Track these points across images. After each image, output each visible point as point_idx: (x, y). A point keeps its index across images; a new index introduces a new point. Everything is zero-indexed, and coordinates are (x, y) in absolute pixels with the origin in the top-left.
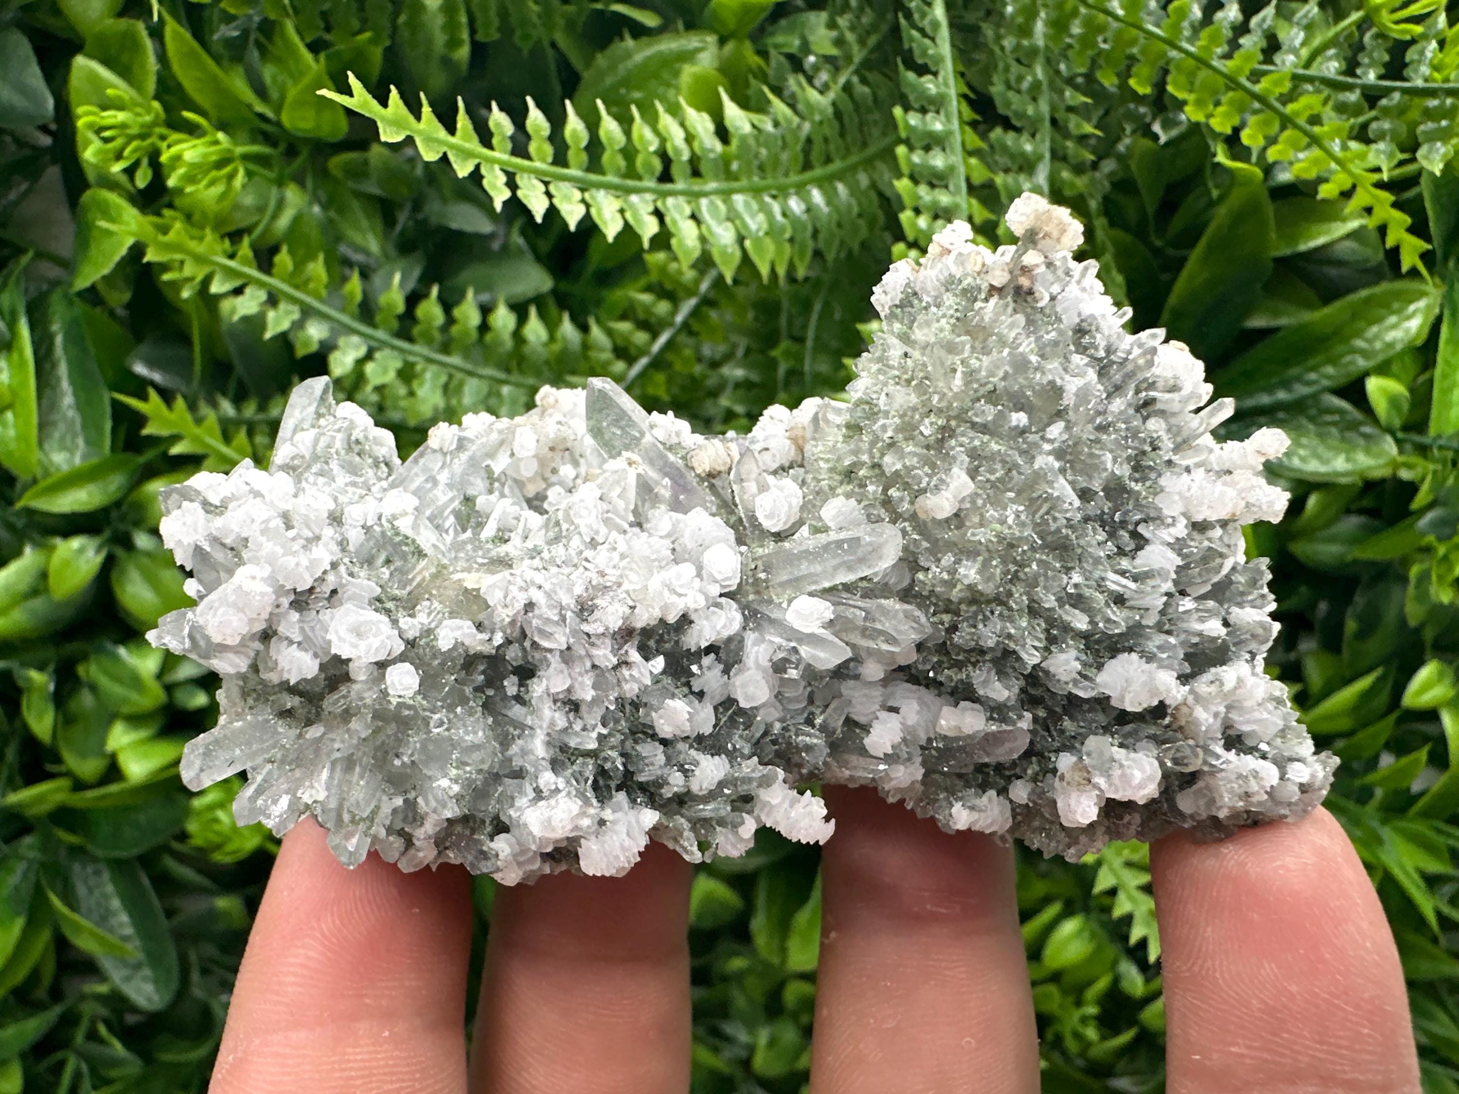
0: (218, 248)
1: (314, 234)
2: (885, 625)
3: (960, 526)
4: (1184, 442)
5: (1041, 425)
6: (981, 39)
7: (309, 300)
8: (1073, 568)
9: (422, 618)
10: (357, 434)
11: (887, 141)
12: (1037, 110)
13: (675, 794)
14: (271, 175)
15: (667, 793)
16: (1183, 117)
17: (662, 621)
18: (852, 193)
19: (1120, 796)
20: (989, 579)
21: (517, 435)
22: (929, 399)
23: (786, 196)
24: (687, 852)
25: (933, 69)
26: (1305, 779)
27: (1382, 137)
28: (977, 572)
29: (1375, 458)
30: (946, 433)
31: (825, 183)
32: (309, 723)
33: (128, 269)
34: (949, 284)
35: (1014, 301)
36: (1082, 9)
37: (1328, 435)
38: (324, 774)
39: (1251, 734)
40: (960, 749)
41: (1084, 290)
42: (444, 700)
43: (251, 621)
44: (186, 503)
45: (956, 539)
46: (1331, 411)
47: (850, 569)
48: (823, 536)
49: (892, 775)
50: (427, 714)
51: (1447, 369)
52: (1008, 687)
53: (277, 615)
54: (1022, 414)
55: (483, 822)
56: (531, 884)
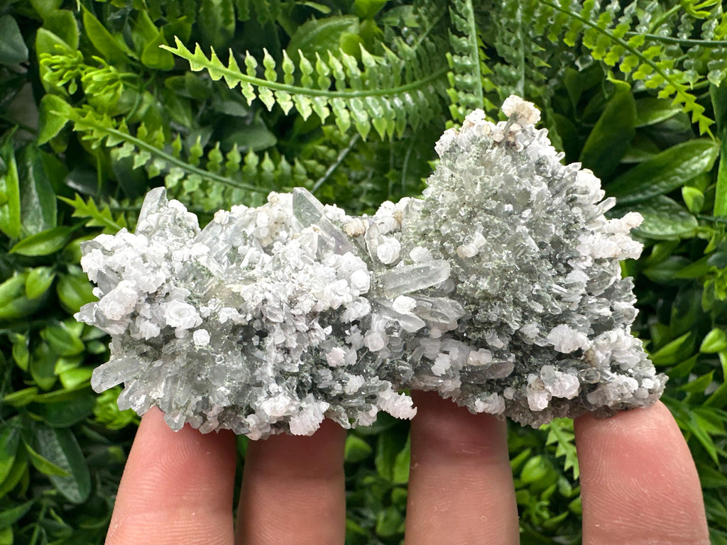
0: (110, 124)
1: (158, 117)
2: (442, 310)
3: (479, 261)
4: (591, 219)
5: (520, 210)
6: (490, 19)
7: (155, 149)
8: (535, 282)
9: (211, 307)
10: (178, 216)
11: (443, 70)
12: (518, 54)
13: (337, 394)
14: (137, 88)
15: (333, 394)
16: (591, 58)
17: (331, 308)
18: (426, 96)
19: (559, 395)
20: (493, 287)
21: (258, 216)
22: (464, 198)
23: (393, 97)
24: (343, 423)
25: (466, 34)
26: (651, 387)
27: (690, 67)
28: (488, 284)
29: (687, 228)
30: (472, 215)
31: (412, 91)
32: (155, 359)
33: (65, 134)
34: (474, 140)
35: (506, 149)
36: (541, 5)
37: (664, 216)
38: (163, 385)
39: (625, 364)
40: (480, 372)
41: (541, 143)
42: (222, 348)
43: (126, 309)
44: (94, 250)
45: (477, 267)
46: (665, 204)
47: (425, 282)
48: (411, 266)
49: (446, 385)
50: (214, 354)
51: (722, 183)
52: (503, 341)
53: (139, 305)
54: (510, 205)
55: (242, 408)
56: (266, 439)
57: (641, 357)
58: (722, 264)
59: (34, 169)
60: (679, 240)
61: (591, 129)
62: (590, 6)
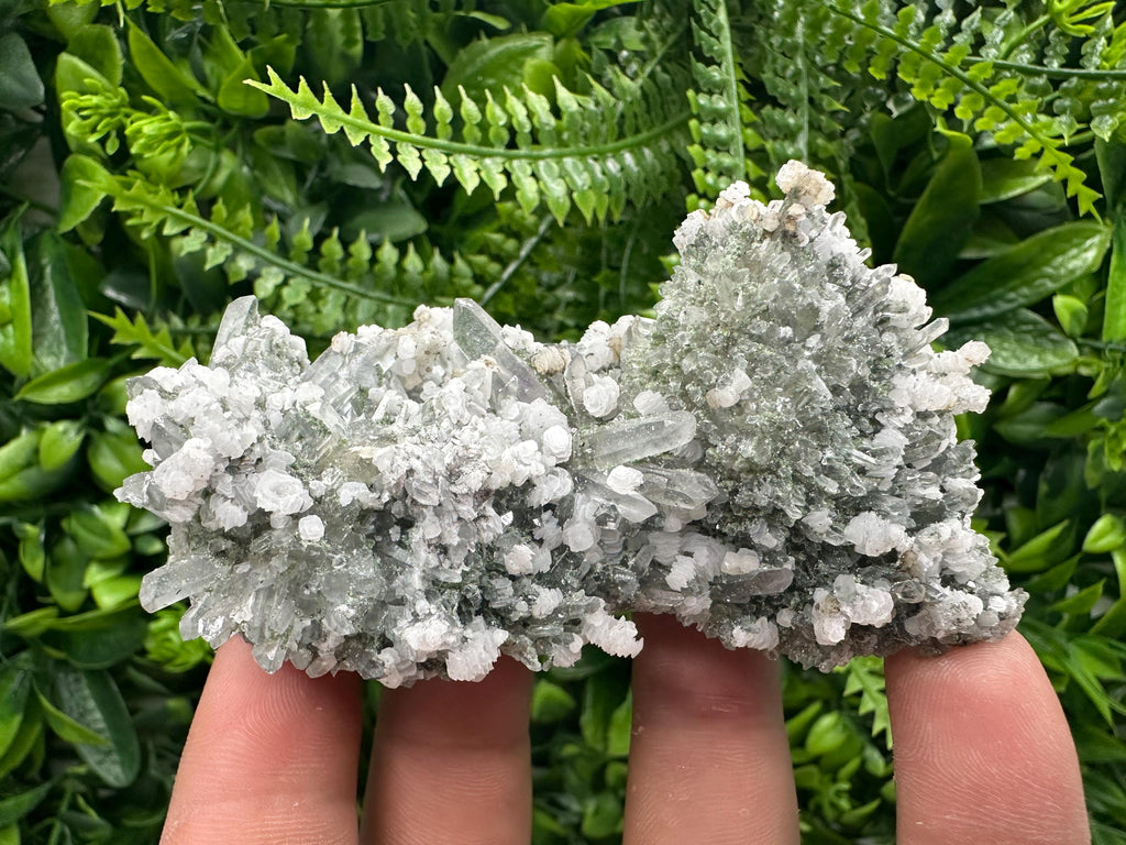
0: (170, 200)
1: (243, 188)
2: (682, 489)
3: (741, 413)
4: (911, 351)
5: (802, 337)
6: (755, 38)
7: (239, 239)
8: (826, 446)
9: (327, 481)
10: (277, 340)
11: (683, 115)
12: (798, 92)
13: (521, 618)
14: (211, 144)
15: (514, 617)
16: (911, 97)
17: (511, 484)
18: (656, 156)
19: (862, 621)
20: (762, 454)
21: (400, 341)
22: (717, 316)
23: (605, 160)
24: (530, 662)
25: (718, 61)
26: (1003, 610)
27: (1063, 111)
28: (754, 449)
29: (1062, 359)
30: (731, 342)
31: (635, 149)
32: (239, 561)
33: (101, 216)
34: (732, 228)
35: (783, 242)
36: (833, 16)
37: (1025, 340)
38: (251, 601)
39: (962, 575)
40: (740, 584)
41: (835, 234)
42: (343, 544)
43: (196, 482)
44: (146, 391)
45: (738, 424)
46: (1027, 322)
47: (656, 445)
48: (636, 420)
49: (688, 604)
50: (330, 554)
51: (1115, 289)
52: (776, 537)
53: (216, 477)
54: (788, 328)
55: (372, 639)
56: (410, 686)
57: (988, 564)
58: (1116, 415)
59: (54, 268)
60: (1049, 378)
61: (912, 206)
62: (909, 17)
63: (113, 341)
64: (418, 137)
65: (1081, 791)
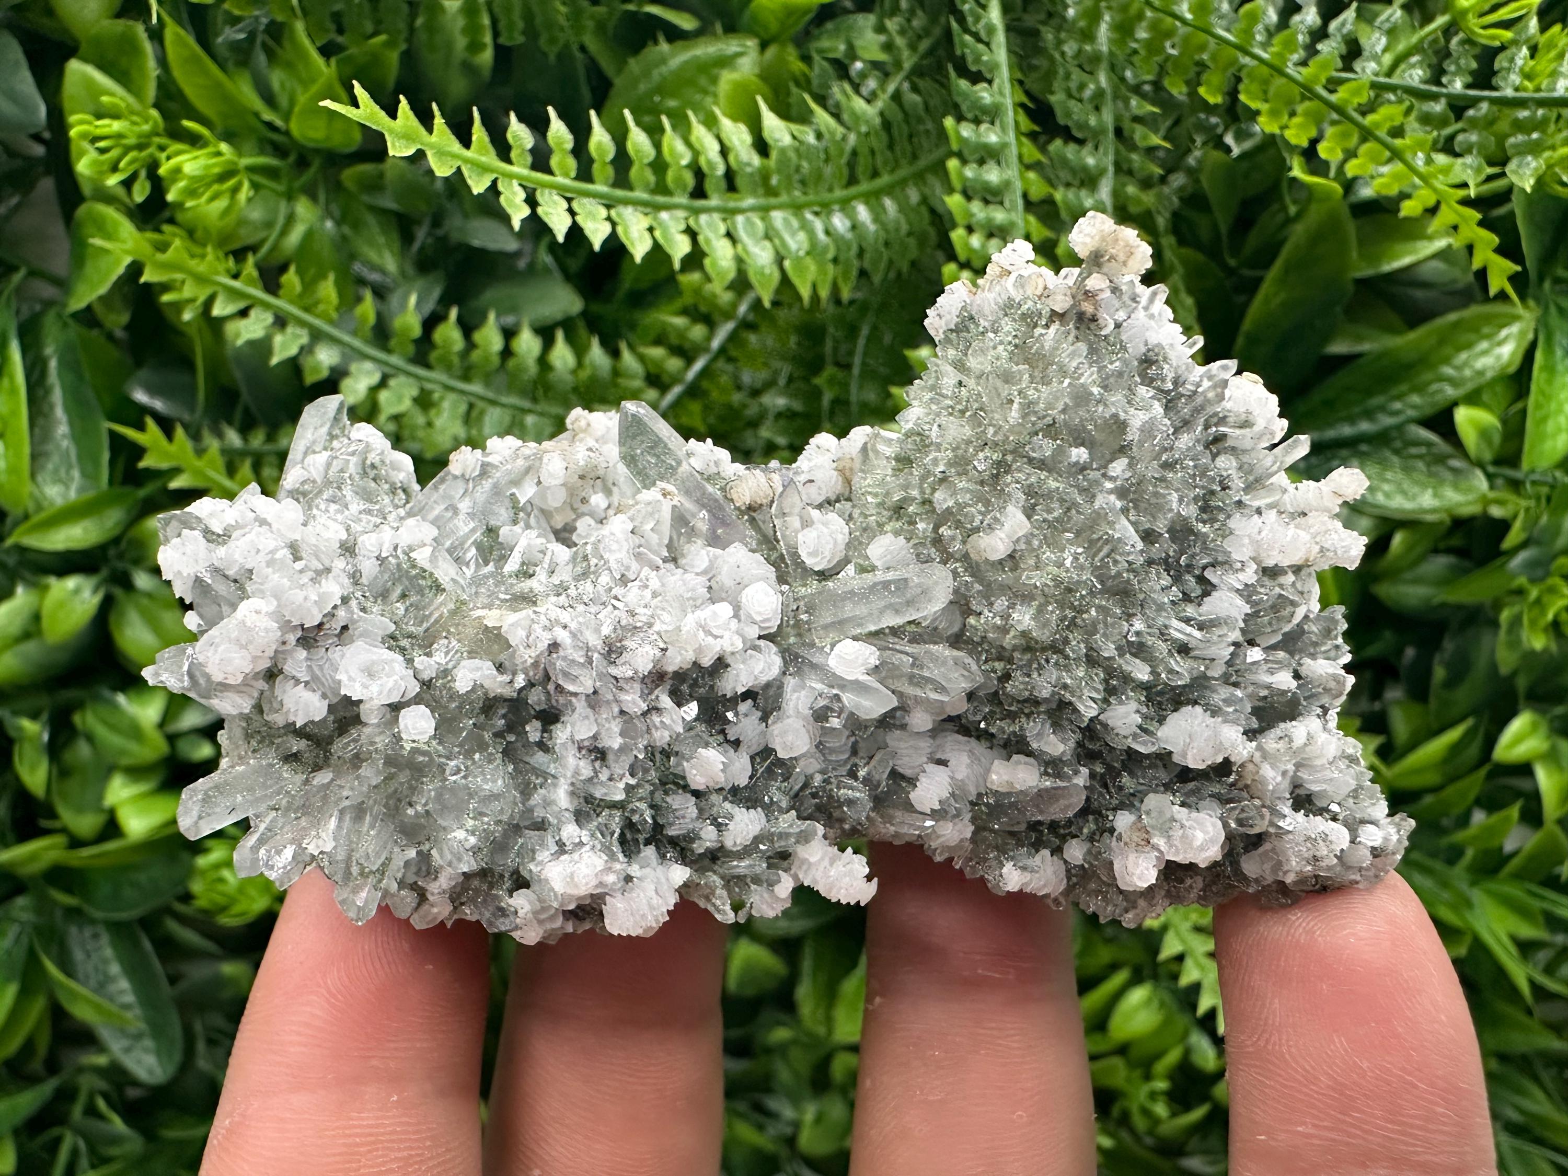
0: (221, 267)
1: (326, 251)
2: (932, 672)
3: (1015, 568)
4: (1257, 480)
5: (1103, 462)
6: (1041, 44)
7: (317, 322)
8: (1135, 615)
9: (439, 657)
10: (372, 458)
11: (940, 152)
12: (1100, 120)
13: (707, 849)
14: (281, 187)
15: (699, 848)
16: (1257, 128)
17: (695, 664)
18: (901, 210)
19: (1181, 858)
20: (1045, 625)
21: (545, 460)
22: (984, 432)
23: (830, 213)
24: (719, 911)
25: (988, 76)
26: (1376, 844)
27: (1468, 150)
28: (1032, 619)
29: (1466, 494)
30: (1001, 468)
31: (872, 199)
32: (317, 768)
33: (126, 289)
34: (1009, 307)
35: (1077, 328)
36: (1149, 14)
37: (1414, 469)
38: (333, 823)
39: (1322, 794)
40: (1012, 805)
41: (1152, 317)
42: (461, 745)
43: (255, 659)
44: (185, 532)
45: (1010, 583)
46: (1417, 443)
47: (897, 612)
48: (870, 575)
49: (940, 832)
50: (443, 760)
51: (1541, 398)
52: (1063, 741)
53: (283, 652)
54: (1082, 449)
55: (502, 876)
56: (552, 942)
57: (1357, 779)
58: (1539, 572)
59: (61, 363)
60: (1447, 520)
61: (1257, 282)
62: (1254, 18)
63: (142, 464)
64: (567, 182)
65: (1485, 1095)
